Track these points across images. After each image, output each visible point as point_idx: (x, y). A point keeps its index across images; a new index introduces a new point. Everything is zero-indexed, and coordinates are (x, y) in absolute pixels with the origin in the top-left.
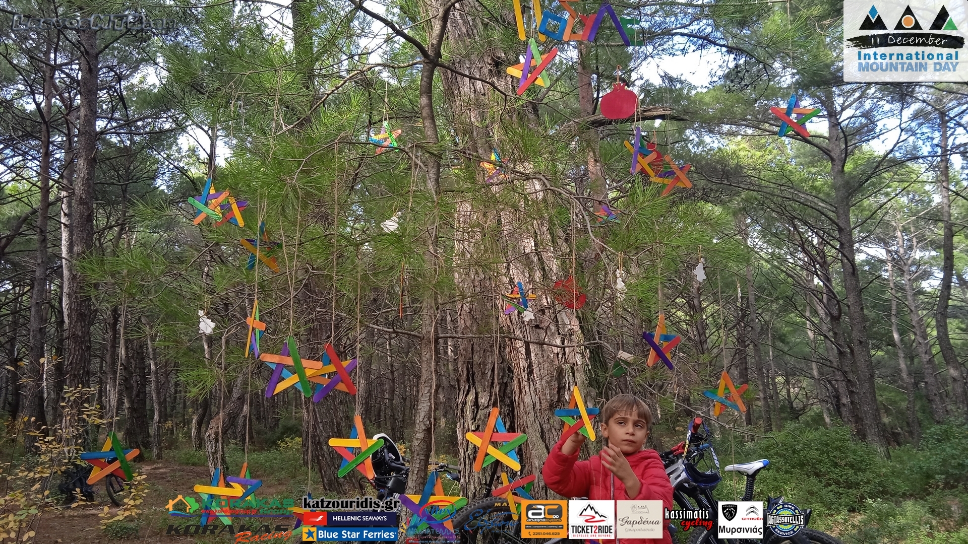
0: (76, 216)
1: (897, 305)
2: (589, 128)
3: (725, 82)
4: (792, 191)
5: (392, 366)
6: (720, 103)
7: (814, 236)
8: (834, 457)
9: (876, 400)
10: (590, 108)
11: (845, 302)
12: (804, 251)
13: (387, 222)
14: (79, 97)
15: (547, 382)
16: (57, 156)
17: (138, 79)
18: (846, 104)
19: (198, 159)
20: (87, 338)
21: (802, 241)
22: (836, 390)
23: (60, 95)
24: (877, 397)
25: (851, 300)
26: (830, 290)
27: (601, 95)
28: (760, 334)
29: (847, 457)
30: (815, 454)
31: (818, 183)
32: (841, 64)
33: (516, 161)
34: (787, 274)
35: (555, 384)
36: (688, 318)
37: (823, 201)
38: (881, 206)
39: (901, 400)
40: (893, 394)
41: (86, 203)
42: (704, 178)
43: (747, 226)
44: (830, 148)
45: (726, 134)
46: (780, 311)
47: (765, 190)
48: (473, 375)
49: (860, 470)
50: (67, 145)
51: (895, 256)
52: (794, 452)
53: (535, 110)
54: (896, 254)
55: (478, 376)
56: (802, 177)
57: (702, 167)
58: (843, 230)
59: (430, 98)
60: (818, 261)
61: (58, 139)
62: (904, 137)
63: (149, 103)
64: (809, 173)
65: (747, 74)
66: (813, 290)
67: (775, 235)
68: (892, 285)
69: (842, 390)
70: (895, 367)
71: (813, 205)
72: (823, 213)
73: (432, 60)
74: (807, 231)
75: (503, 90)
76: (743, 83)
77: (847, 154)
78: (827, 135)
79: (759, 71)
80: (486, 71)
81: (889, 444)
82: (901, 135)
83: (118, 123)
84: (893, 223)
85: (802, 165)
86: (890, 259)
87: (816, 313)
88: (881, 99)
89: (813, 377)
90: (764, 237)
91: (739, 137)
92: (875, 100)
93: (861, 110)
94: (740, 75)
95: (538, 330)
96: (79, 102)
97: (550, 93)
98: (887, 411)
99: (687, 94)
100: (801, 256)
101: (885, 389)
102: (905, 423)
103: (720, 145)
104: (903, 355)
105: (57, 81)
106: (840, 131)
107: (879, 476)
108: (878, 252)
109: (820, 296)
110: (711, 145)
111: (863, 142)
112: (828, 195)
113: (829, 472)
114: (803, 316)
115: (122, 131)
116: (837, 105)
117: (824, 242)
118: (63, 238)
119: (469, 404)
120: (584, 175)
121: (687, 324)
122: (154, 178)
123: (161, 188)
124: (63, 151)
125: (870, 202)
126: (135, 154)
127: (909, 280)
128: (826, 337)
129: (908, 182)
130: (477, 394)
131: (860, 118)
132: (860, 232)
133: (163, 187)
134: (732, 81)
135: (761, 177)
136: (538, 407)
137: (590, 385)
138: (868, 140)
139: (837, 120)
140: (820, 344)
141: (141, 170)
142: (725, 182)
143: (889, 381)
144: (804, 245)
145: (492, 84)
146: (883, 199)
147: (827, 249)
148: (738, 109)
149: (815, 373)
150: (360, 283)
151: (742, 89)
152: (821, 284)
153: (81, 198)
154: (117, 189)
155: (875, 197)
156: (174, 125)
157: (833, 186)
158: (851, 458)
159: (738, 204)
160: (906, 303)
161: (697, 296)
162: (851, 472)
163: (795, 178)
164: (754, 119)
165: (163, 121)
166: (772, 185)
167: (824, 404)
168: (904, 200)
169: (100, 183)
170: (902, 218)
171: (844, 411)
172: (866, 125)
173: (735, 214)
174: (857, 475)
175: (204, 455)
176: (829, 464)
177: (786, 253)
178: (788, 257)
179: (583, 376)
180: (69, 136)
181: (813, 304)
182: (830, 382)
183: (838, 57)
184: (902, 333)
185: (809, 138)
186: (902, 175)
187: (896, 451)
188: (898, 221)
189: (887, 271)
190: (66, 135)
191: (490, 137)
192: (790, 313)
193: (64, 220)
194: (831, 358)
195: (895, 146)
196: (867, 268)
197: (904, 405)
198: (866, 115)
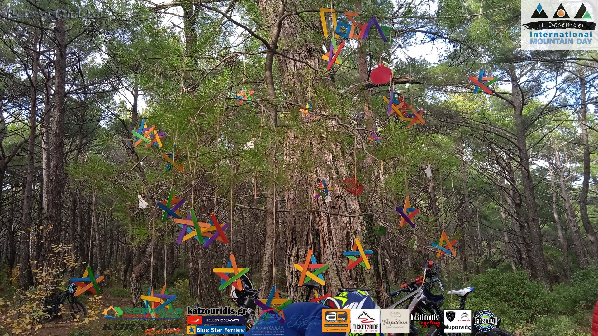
0: (52, 144)
1: (556, 197)
2: (364, 89)
3: (448, 60)
4: (490, 126)
5: (244, 235)
6: (445, 73)
7: (504, 154)
8: (517, 289)
9: (543, 255)
10: (366, 77)
11: (524, 194)
12: (498, 163)
13: (248, 143)
14: (54, 71)
15: (340, 241)
16: (40, 107)
17: (89, 60)
18: (522, 74)
19: (126, 108)
20: (58, 218)
21: (497, 157)
22: (519, 249)
23: (42, 70)
24: (545, 254)
25: (528, 193)
26: (514, 187)
27: (372, 69)
28: (472, 215)
29: (525, 290)
30: (505, 288)
31: (506, 122)
32: (519, 49)
33: (321, 108)
34: (488, 177)
35: (345, 242)
36: (427, 205)
37: (509, 132)
38: (545, 136)
39: (559, 255)
40: (554, 252)
41: (59, 136)
42: (436, 119)
43: (463, 148)
44: (513, 100)
45: (449, 92)
46: (484, 201)
47: (473, 126)
48: (295, 237)
49: (533, 297)
50: (46, 100)
51: (555, 167)
52: (492, 287)
53: (332, 78)
54: (555, 165)
55: (298, 239)
56: (496, 118)
57: (435, 112)
58: (521, 150)
59: (271, 72)
60: (507, 169)
61: (40, 97)
62: (558, 93)
63: (96, 75)
64: (501, 115)
65: (461, 56)
66: (504, 187)
67: (481, 154)
68: (553, 184)
69: (523, 249)
70: (556, 235)
71: (503, 135)
72: (509, 140)
73: (272, 50)
74: (500, 152)
75: (313, 67)
76: (459, 61)
77: (523, 104)
78: (511, 92)
79: (469, 53)
80: (303, 55)
81: (552, 283)
82: (556, 92)
83: (77, 87)
84: (553, 146)
85: (496, 111)
86: (551, 168)
87: (507, 202)
88: (544, 70)
89: (505, 242)
90: (473, 155)
91: (458, 94)
92: (541, 71)
93: (532, 77)
94: (458, 56)
95: (334, 210)
96: (54, 74)
97: (341, 67)
98: (551, 263)
99: (425, 67)
100: (497, 167)
101: (549, 249)
102: (562, 270)
103: (446, 99)
104: (560, 228)
105: (40, 61)
106: (519, 90)
107: (545, 301)
108: (543, 163)
109: (508, 191)
110: (440, 99)
111: (534, 96)
112: (512, 129)
113: (514, 299)
114: (498, 204)
115: (80, 92)
116: (517, 74)
117: (510, 158)
118: (44, 157)
119: (293, 255)
120: (362, 117)
121: (426, 209)
122: (99, 120)
123: (103, 127)
124: (43, 104)
125: (538, 133)
126: (88, 105)
127: (564, 181)
128: (512, 216)
129: (561, 121)
130: (298, 249)
131: (532, 82)
132: (533, 152)
133: (104, 126)
134: (452, 60)
135: (471, 118)
136: (335, 256)
137: (366, 242)
138: (537, 95)
139: (517, 83)
140: (509, 221)
141: (91, 116)
142: (449, 121)
143: (552, 244)
144: (498, 160)
145: (307, 64)
146: (547, 131)
147: (512, 162)
148: (456, 77)
149: (506, 239)
150: (232, 179)
151: (458, 65)
152: (509, 184)
153: (56, 132)
154: (77, 127)
155: (542, 130)
156: (111, 88)
157: (516, 124)
158: (527, 290)
159: (457, 135)
160: (562, 195)
161: (432, 191)
162: (527, 299)
163: (492, 119)
164: (466, 83)
165: (105, 86)
166: (478, 123)
167: (512, 258)
168: (560, 132)
169: (66, 123)
170: (559, 143)
171: (524, 262)
172: (535, 86)
173: (455, 141)
174: (531, 300)
175: (129, 291)
176: (514, 294)
177: (487, 165)
178: (489, 167)
179: (362, 237)
180: (48, 95)
181: (504, 196)
182: (516, 245)
183: (517, 44)
184: (559, 214)
185: (500, 94)
186: (557, 116)
187: (556, 287)
188: (556, 145)
189: (549, 175)
190: (46, 94)
191: (306, 94)
192: (490, 202)
193: (44, 146)
194: (516, 230)
195: (553, 99)
196: (537, 174)
197: (561, 259)
198: (535, 80)
